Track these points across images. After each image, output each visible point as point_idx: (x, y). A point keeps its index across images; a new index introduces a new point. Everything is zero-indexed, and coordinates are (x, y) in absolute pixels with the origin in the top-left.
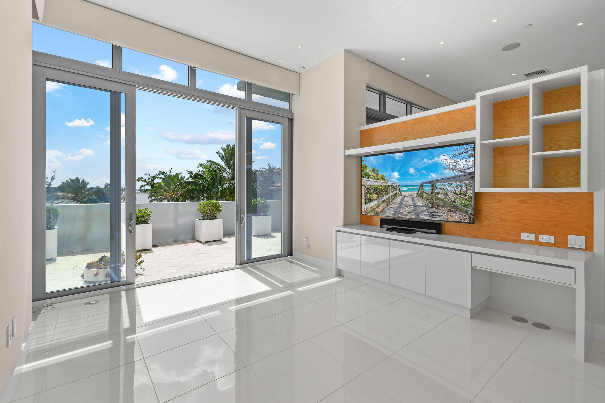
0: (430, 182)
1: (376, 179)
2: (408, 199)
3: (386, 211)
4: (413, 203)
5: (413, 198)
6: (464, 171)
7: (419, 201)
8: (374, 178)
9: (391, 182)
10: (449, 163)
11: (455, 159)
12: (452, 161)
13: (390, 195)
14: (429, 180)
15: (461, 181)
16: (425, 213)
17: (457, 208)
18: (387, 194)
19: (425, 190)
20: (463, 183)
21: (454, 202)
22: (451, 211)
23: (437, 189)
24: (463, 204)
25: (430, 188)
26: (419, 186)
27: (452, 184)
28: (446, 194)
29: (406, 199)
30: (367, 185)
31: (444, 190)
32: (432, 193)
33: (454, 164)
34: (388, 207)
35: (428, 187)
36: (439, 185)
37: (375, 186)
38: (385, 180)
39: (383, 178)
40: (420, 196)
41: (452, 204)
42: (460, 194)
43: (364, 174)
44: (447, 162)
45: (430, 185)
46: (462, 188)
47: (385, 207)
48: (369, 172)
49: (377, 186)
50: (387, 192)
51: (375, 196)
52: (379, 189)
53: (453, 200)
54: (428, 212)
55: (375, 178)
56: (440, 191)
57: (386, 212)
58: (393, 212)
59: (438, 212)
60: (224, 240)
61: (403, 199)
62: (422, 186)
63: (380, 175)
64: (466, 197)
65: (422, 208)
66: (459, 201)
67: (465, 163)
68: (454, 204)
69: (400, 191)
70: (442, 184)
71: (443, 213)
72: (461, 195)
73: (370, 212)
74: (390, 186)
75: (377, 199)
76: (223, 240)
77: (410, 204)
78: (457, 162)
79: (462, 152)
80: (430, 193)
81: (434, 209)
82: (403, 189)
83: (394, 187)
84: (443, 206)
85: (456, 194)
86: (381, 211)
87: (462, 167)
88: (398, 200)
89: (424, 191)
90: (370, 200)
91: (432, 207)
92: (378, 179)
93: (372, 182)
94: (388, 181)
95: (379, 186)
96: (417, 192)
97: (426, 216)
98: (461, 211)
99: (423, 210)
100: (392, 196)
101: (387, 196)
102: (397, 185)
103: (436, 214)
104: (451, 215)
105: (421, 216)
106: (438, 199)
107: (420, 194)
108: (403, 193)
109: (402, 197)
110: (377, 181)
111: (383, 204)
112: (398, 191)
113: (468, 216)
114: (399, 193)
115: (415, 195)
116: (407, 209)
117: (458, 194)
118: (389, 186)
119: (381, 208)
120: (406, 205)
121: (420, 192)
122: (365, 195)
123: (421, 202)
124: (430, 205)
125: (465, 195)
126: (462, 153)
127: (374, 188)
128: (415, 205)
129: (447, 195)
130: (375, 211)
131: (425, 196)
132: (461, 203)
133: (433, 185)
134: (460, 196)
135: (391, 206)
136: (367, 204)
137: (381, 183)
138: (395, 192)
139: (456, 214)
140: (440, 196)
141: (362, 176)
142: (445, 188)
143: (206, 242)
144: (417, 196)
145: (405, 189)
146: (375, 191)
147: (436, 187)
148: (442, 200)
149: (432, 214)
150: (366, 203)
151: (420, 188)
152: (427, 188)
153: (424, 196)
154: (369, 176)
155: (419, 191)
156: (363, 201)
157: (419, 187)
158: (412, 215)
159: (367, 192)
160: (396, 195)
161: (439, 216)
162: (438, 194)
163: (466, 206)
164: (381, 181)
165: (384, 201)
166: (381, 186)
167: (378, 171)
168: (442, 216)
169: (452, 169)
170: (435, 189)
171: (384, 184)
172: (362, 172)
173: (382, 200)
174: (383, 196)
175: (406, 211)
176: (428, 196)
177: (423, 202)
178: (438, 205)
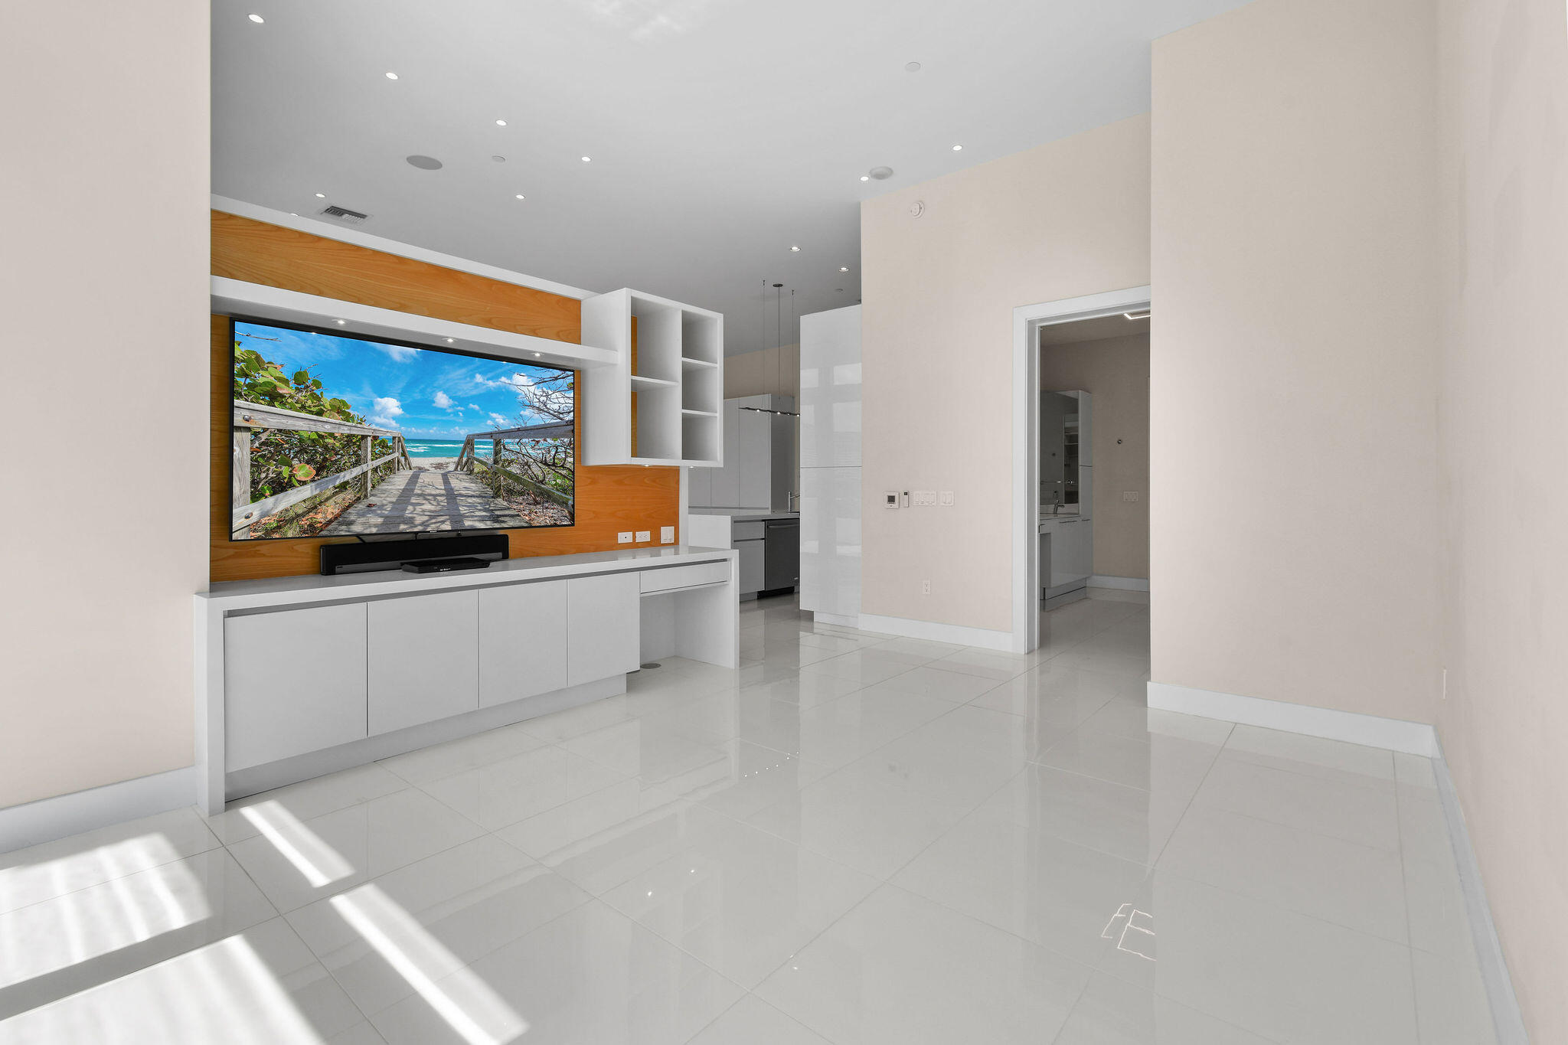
0: (490, 436)
1: (311, 412)
2: (432, 481)
3: (352, 518)
4: (445, 489)
5: (445, 477)
6: (561, 416)
7: (461, 484)
8: (300, 405)
9: (374, 427)
10: (531, 395)
11: (545, 389)
12: (539, 392)
13: (368, 466)
14: (490, 431)
15: (555, 437)
16: (478, 513)
17: (549, 496)
18: (357, 463)
19: (478, 453)
20: (558, 442)
21: (542, 482)
22: (536, 503)
23: (507, 453)
24: (560, 486)
25: (491, 449)
26: (461, 442)
27: (538, 442)
28: (526, 464)
29: (424, 478)
30: (265, 430)
31: (523, 455)
32: (496, 462)
33: (541, 400)
34: (361, 506)
35: (485, 447)
36: (510, 443)
37: (305, 435)
38: (348, 417)
39: (340, 412)
40: (465, 469)
41: (539, 488)
42: (554, 464)
43: (252, 387)
44: (527, 392)
45: (490, 443)
46: (556, 452)
47: (349, 507)
48: (278, 384)
49: (316, 437)
50: (358, 456)
51: (303, 471)
52: (326, 447)
53: (541, 478)
54: (485, 510)
55: (303, 408)
56: (513, 457)
57: (351, 523)
58: (380, 520)
59: (509, 509)
61: (414, 479)
62: (469, 443)
63: (327, 400)
64: (564, 472)
65: (470, 500)
66: (553, 481)
67: (562, 400)
68: (543, 486)
69: (404, 454)
70: (517, 440)
71: (520, 511)
72: (556, 467)
73: (279, 527)
74: (369, 439)
75: (313, 480)
77: (438, 492)
78: (547, 396)
79: (556, 375)
80: (491, 461)
81: (501, 502)
82: (415, 450)
83: (383, 441)
84: (521, 494)
85: (546, 464)
86: (330, 522)
87: (556, 407)
88: (399, 481)
89: (475, 456)
90: (280, 486)
91: (496, 495)
92: (320, 413)
93: (291, 422)
94: (362, 421)
95: (321, 437)
96: (456, 459)
97: (482, 519)
98: (556, 501)
99: (472, 506)
100: (375, 470)
101: (357, 471)
102: (394, 438)
103: (507, 512)
104: (536, 512)
105: (468, 523)
106: (510, 475)
107: (466, 465)
108: (415, 462)
109: (411, 473)
110: (315, 417)
111: (341, 496)
112: (396, 455)
113: (569, 512)
114: (402, 459)
115: (452, 467)
116: (428, 507)
117: (549, 465)
118: (364, 437)
119: (331, 510)
120: (422, 495)
121: (465, 459)
122: (256, 466)
123: (467, 485)
124: (490, 492)
125: (562, 466)
126: (556, 379)
127: (301, 440)
128: (451, 495)
129: (529, 466)
130: (305, 522)
131: (478, 468)
132: (555, 484)
133: (497, 443)
134: (554, 470)
135: (372, 500)
136: (263, 500)
137: (330, 425)
138: (389, 458)
139: (547, 508)
140: (514, 469)
141: (234, 395)
142: (524, 451)
144: (456, 469)
145: (422, 448)
146: (303, 451)
147: (504, 448)
148: (516, 478)
149: (496, 513)
150: (256, 496)
151: (464, 449)
152: (484, 450)
153: (476, 470)
154: (273, 397)
155: (461, 457)
156: (241, 486)
157: (462, 445)
158: (443, 522)
159: (263, 456)
160: (390, 467)
161: (512, 516)
162: (509, 463)
163: (564, 491)
164: (337, 419)
165: (343, 486)
166: (332, 435)
167: (317, 384)
168: (518, 515)
169: (538, 409)
170: (503, 452)
171: (346, 431)
172: (241, 381)
173: (337, 483)
174: (339, 470)
175: (423, 511)
176: (485, 469)
177: (473, 486)
178: (510, 492)
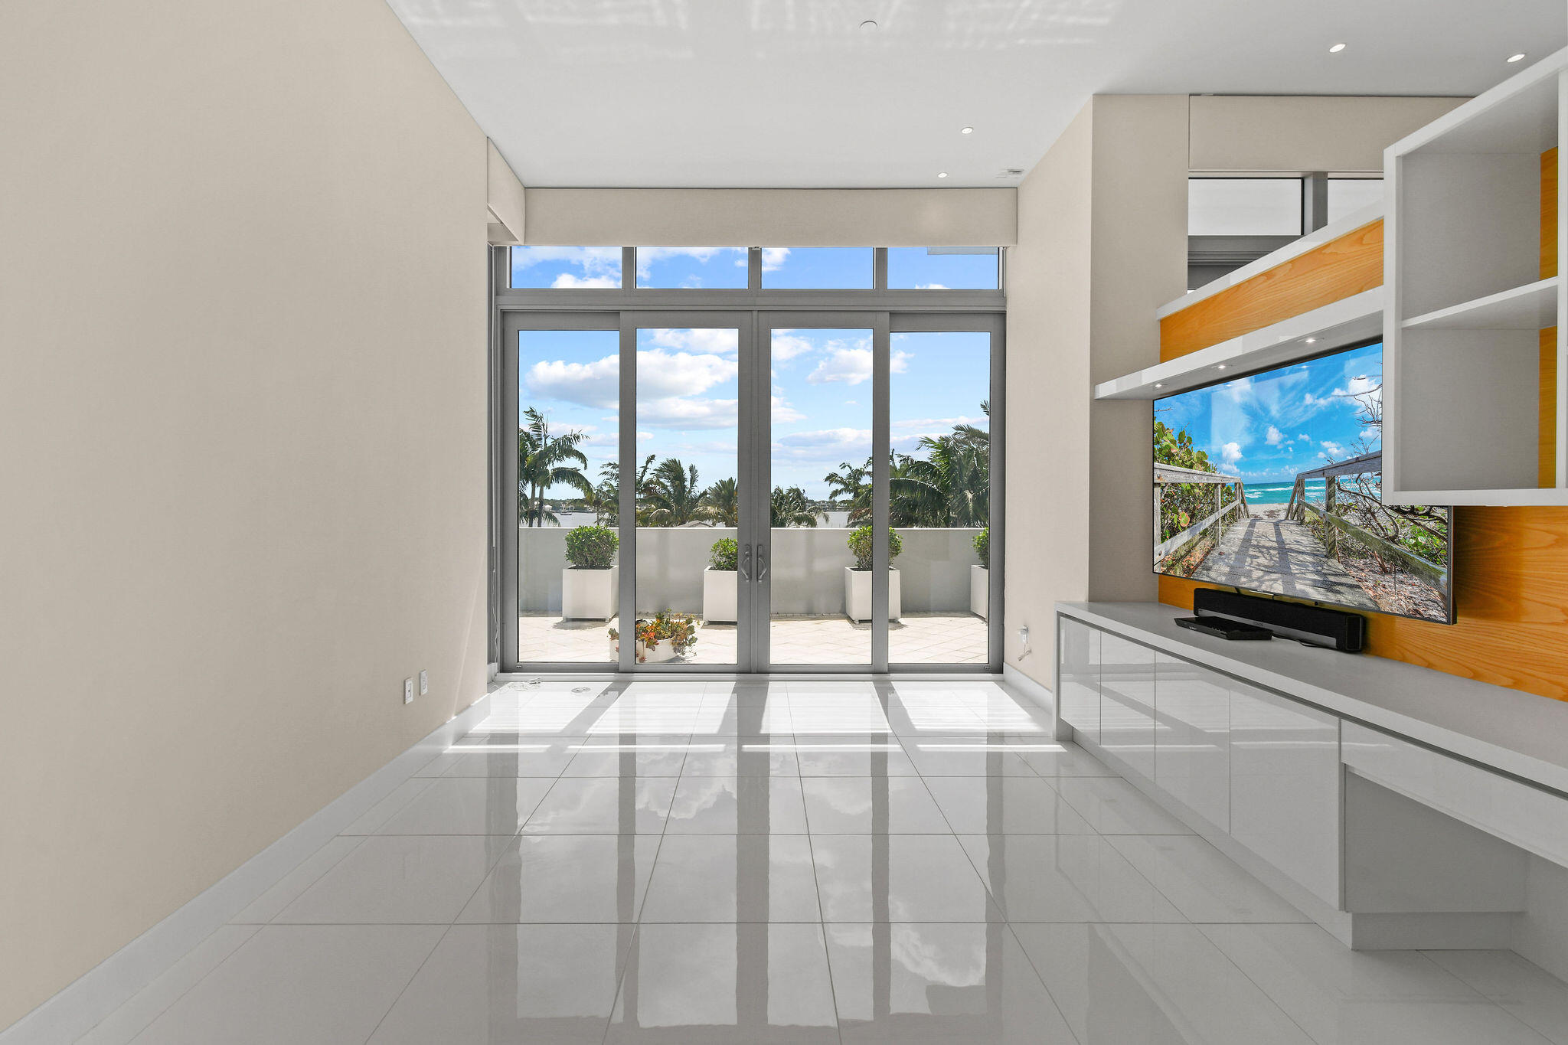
0: (1321, 473)
1: (1186, 466)
2: (1265, 529)
3: (1211, 564)
4: (1277, 542)
5: (1276, 525)
7: (1293, 535)
8: (1181, 461)
9: (1222, 474)
10: (1375, 404)
13: (1218, 515)
14: (1320, 466)
16: (1309, 576)
17: (1405, 564)
18: (1212, 512)
19: (1309, 498)
21: (1392, 539)
22: (1385, 571)
23: (1343, 495)
24: (1424, 547)
25: (1322, 491)
26: (1291, 484)
28: (1369, 510)
29: (1260, 528)
30: (1166, 484)
31: (1365, 497)
32: (1329, 508)
34: (1215, 553)
35: (1317, 488)
36: (1347, 481)
37: (1184, 486)
38: (1206, 467)
39: (1202, 463)
40: (1296, 518)
41: (1388, 548)
43: (1160, 450)
44: (1369, 402)
45: (1322, 482)
47: (1208, 553)
48: (1171, 445)
49: (1189, 488)
50: (1213, 504)
51: (1184, 518)
52: (1194, 496)
54: (1318, 573)
55: (1183, 463)
56: (1351, 501)
57: (1209, 569)
58: (1228, 569)
59: (1345, 575)
60: (902, 621)
61: (1252, 526)
62: (1300, 484)
63: (1195, 454)
64: (1431, 525)
65: (1301, 557)
66: (1410, 538)
68: (1395, 546)
69: (1243, 502)
70: (1356, 476)
71: (1360, 580)
72: (1414, 514)
73: (1173, 565)
74: (1219, 486)
75: (1188, 527)
76: (899, 620)
77: (1269, 544)
80: (1323, 508)
81: (1335, 564)
83: (1228, 488)
84: (1362, 555)
85: (1399, 510)
86: (1198, 566)
88: (1240, 530)
89: (1306, 501)
90: (1173, 531)
91: (1330, 555)
92: (1191, 467)
93: (1178, 476)
94: (1215, 470)
95: (1192, 487)
96: (1286, 505)
97: (1315, 585)
98: (1415, 571)
99: (1304, 565)
100: (1223, 518)
101: (1212, 518)
102: (1236, 484)
103: (1343, 580)
104: (1384, 586)
105: (1299, 586)
106: (1345, 526)
107: (1296, 514)
108: (1253, 509)
109: (1249, 521)
110: (1188, 470)
111: (1203, 542)
112: (1238, 502)
113: (1441, 594)
114: (1242, 506)
115: (1282, 516)
116: (1262, 560)
117: (1405, 513)
118: (1216, 485)
119: (1198, 554)
120: (1257, 547)
121: (1295, 505)
122: (1163, 514)
123: (1298, 538)
124: (1323, 550)
125: (1428, 514)
127: (1182, 491)
128: (1283, 549)
129: (1373, 514)
130: (1185, 563)
131: (1309, 516)
132: (1416, 545)
133: (1331, 482)
134: (1412, 520)
135: (1222, 548)
136: (1166, 541)
137: (1197, 477)
138: (1231, 506)
139: (1402, 582)
140: (1353, 519)
141: (1154, 458)
142: (1365, 492)
143: (861, 621)
144: (1287, 518)
145: (1256, 494)
146: (1183, 501)
147: (1339, 489)
148: (1357, 533)
149: (1332, 579)
150: (1163, 539)
151: (1295, 492)
152: (1315, 493)
153: (1307, 519)
154: (1170, 457)
155: (1292, 503)
156: (1157, 532)
157: (1291, 488)
158: (1275, 580)
159: (1165, 506)
160: (1233, 517)
161: (1351, 586)
162: (1345, 510)
163: (1432, 557)
164: (1198, 470)
165: (1204, 534)
166: (1198, 486)
167: (1190, 440)
168: (1360, 587)
170: (1338, 494)
171: (1205, 481)
172: (1156, 446)
173: (1201, 530)
174: (1202, 518)
175: (1259, 565)
176: (1317, 517)
177: (1305, 540)
178: (1348, 551)
